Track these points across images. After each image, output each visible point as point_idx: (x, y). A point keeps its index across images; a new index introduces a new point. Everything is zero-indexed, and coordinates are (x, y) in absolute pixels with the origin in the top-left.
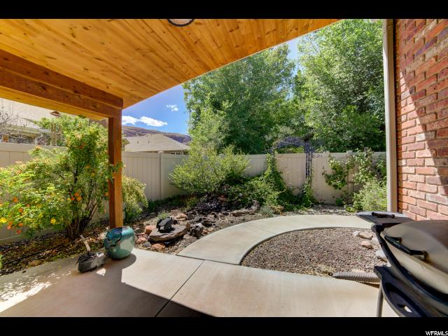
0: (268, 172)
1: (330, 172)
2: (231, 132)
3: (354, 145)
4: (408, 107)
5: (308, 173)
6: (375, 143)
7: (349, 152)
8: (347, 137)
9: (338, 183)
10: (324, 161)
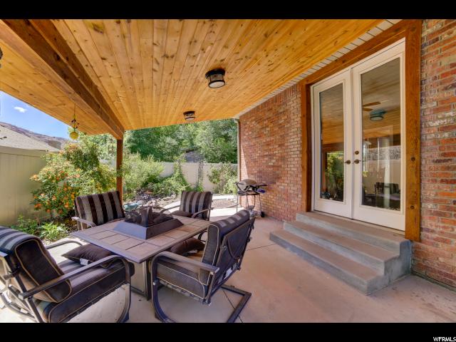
0: (177, 174)
1: (211, 174)
2: (135, 142)
3: (222, 160)
4: (242, 154)
5: (200, 175)
6: (232, 158)
7: (220, 163)
8: (219, 155)
9: (216, 180)
10: (209, 168)
